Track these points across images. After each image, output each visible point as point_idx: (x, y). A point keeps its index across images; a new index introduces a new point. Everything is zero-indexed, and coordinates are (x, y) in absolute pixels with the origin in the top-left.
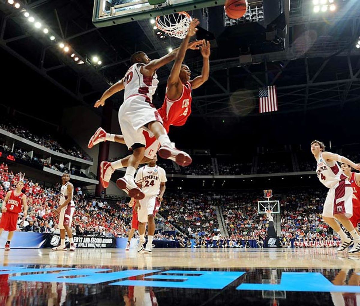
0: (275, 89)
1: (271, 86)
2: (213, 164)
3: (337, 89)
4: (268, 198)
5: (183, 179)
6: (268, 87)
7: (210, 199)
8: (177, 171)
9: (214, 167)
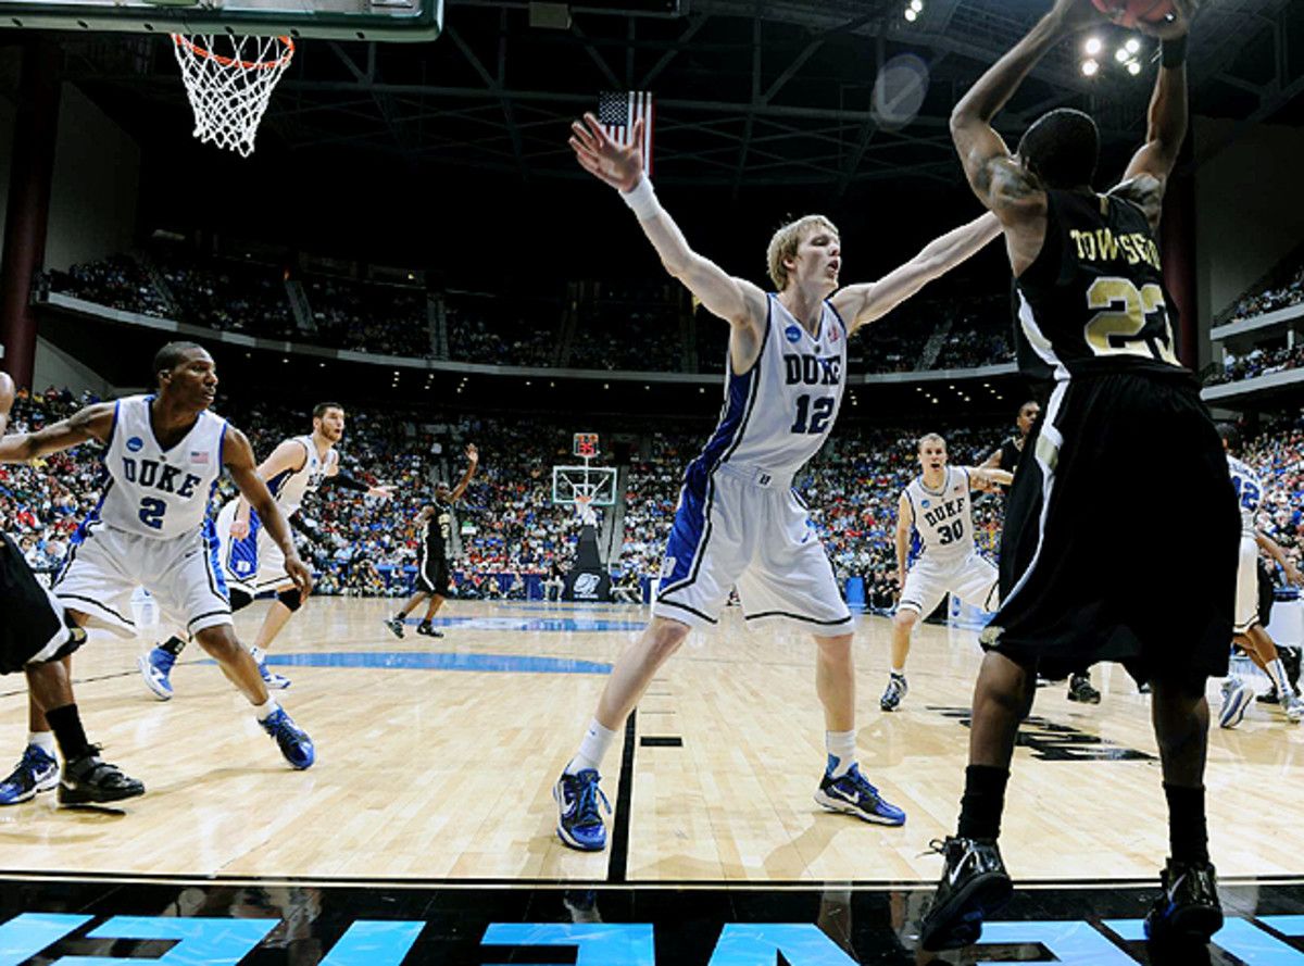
0: (653, 102)
1: (641, 94)
2: (432, 323)
3: (836, 135)
4: (587, 457)
5: (323, 360)
6: (632, 93)
7: (414, 434)
8: (304, 334)
9: (434, 332)
